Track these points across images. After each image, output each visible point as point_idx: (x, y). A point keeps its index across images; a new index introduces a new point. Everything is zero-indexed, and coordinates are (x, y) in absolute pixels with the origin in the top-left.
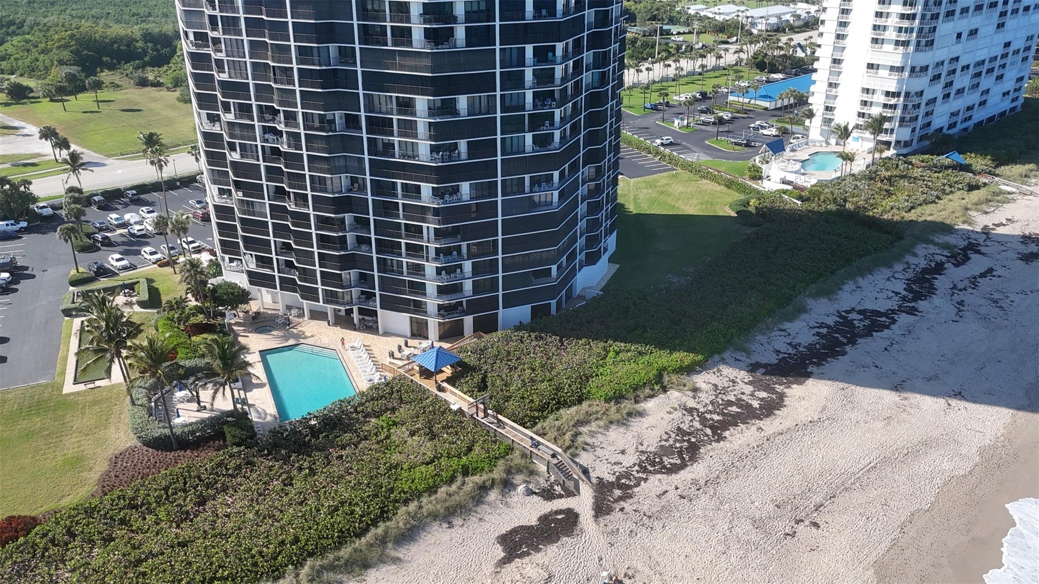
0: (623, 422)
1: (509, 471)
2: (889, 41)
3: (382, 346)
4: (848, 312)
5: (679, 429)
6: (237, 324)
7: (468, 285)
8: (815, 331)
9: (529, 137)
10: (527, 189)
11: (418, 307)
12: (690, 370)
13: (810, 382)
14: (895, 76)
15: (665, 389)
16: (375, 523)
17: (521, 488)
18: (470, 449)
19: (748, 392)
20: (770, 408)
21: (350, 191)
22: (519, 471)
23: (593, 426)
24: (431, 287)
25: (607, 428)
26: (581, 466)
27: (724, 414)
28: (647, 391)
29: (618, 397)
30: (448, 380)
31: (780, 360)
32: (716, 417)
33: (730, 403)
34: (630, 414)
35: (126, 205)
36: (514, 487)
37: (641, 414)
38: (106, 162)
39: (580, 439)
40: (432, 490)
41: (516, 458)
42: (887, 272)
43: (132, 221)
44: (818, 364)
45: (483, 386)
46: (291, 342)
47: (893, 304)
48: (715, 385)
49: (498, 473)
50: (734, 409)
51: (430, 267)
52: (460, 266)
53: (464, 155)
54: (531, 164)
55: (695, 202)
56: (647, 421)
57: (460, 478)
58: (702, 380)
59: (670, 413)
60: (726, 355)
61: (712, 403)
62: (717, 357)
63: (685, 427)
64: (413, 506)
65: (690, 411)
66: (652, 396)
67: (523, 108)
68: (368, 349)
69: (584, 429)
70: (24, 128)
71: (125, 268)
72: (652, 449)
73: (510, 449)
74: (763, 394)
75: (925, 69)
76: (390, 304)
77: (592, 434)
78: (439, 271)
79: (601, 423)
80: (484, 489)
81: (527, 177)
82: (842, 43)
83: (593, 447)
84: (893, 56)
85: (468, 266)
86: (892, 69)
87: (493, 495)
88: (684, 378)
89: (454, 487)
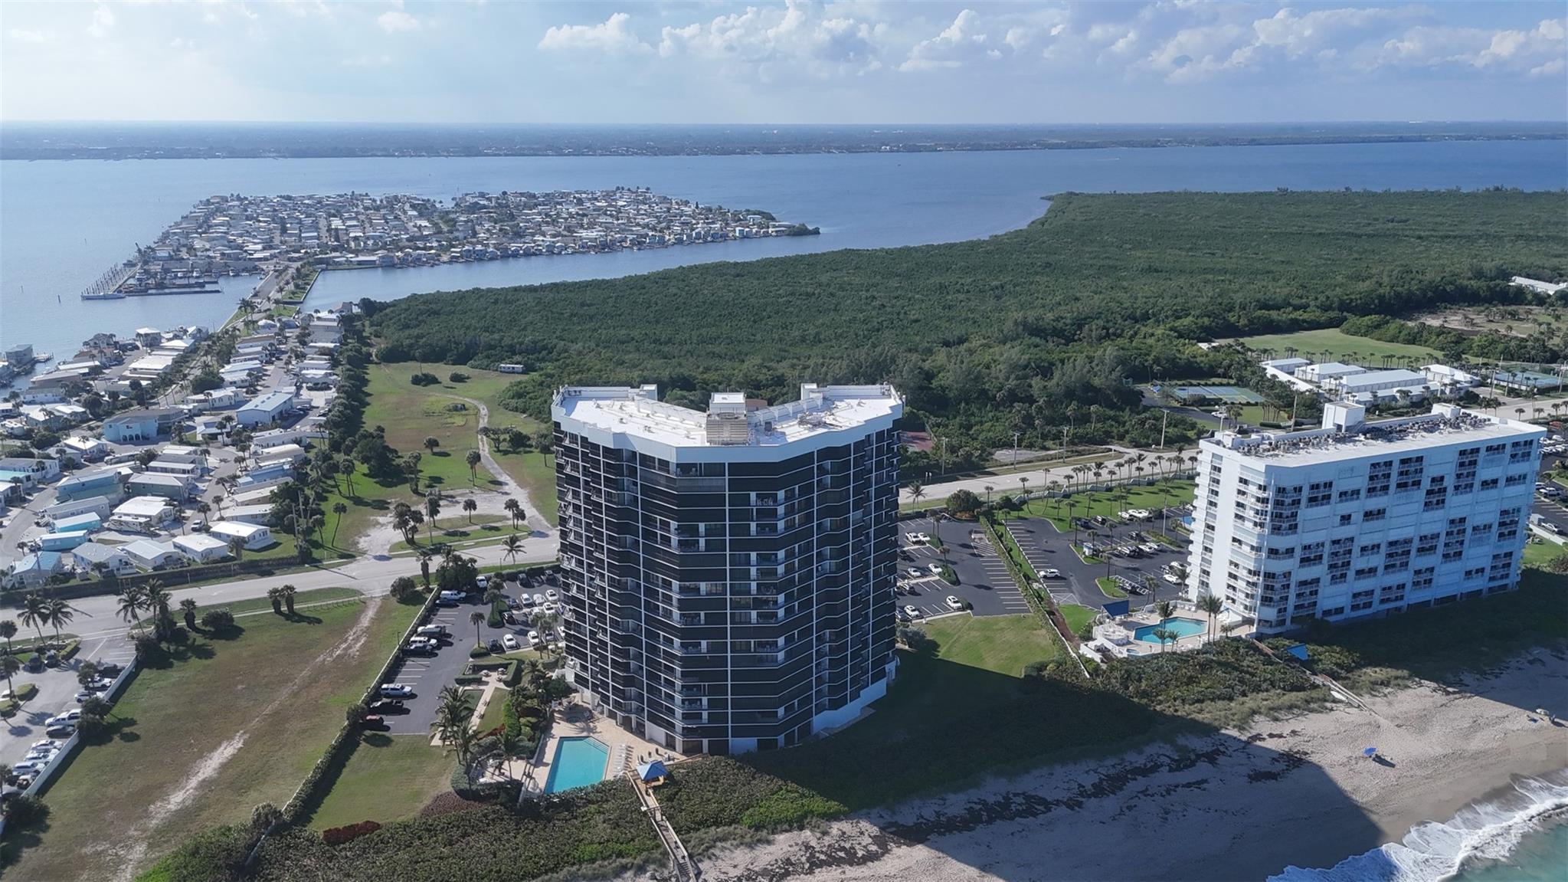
0: (751, 846)
1: (646, 861)
2: (1249, 520)
3: (641, 747)
4: (1016, 795)
5: (789, 859)
6: (559, 712)
7: (705, 715)
8: (968, 806)
9: (754, 614)
10: (752, 650)
11: (670, 726)
12: (835, 817)
13: (920, 846)
14: (1253, 554)
15: (801, 828)
16: (546, 873)
17: (648, 874)
18: (633, 840)
19: (864, 844)
20: (871, 857)
21: (634, 631)
22: (654, 862)
23: (728, 844)
24: (679, 712)
25: (737, 847)
26: (698, 868)
27: (830, 856)
28: (786, 826)
29: (758, 828)
30: (655, 788)
31: (916, 824)
32: (823, 857)
33: (843, 849)
34: (759, 841)
35: (542, 583)
36: (646, 872)
37: (769, 842)
38: (550, 533)
39: (712, 851)
40: (593, 861)
41: (657, 854)
42: (1093, 764)
43: (537, 602)
44: (940, 834)
45: (670, 799)
46: (585, 734)
47: (1064, 796)
48: (844, 833)
49: (638, 861)
50: (842, 854)
51: (678, 697)
52: (701, 700)
53: (702, 622)
54: (757, 632)
55: (1004, 655)
56: (770, 848)
57: (614, 857)
58: (836, 828)
59: (791, 846)
60: (875, 812)
61: (829, 846)
62: (865, 811)
63: (793, 859)
64: (575, 868)
65: (808, 847)
66: (786, 831)
67: (749, 593)
68: (629, 749)
69: (719, 844)
70: (507, 484)
71: (512, 647)
72: (757, 869)
73: (658, 846)
74: (874, 848)
75: (1290, 552)
76: (654, 719)
77: (723, 849)
78: (683, 701)
79: (735, 843)
80: (624, 868)
81: (752, 641)
82: (1213, 510)
83: (717, 858)
84: (1251, 534)
85: (705, 700)
86: (1252, 548)
87: (629, 874)
88: (824, 825)
89: (606, 863)
